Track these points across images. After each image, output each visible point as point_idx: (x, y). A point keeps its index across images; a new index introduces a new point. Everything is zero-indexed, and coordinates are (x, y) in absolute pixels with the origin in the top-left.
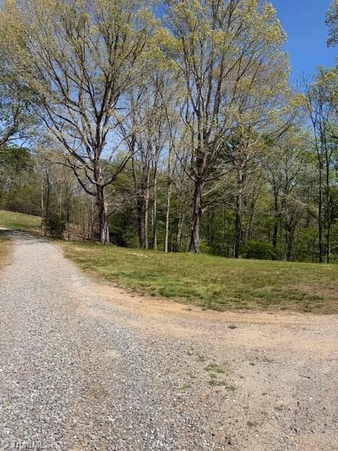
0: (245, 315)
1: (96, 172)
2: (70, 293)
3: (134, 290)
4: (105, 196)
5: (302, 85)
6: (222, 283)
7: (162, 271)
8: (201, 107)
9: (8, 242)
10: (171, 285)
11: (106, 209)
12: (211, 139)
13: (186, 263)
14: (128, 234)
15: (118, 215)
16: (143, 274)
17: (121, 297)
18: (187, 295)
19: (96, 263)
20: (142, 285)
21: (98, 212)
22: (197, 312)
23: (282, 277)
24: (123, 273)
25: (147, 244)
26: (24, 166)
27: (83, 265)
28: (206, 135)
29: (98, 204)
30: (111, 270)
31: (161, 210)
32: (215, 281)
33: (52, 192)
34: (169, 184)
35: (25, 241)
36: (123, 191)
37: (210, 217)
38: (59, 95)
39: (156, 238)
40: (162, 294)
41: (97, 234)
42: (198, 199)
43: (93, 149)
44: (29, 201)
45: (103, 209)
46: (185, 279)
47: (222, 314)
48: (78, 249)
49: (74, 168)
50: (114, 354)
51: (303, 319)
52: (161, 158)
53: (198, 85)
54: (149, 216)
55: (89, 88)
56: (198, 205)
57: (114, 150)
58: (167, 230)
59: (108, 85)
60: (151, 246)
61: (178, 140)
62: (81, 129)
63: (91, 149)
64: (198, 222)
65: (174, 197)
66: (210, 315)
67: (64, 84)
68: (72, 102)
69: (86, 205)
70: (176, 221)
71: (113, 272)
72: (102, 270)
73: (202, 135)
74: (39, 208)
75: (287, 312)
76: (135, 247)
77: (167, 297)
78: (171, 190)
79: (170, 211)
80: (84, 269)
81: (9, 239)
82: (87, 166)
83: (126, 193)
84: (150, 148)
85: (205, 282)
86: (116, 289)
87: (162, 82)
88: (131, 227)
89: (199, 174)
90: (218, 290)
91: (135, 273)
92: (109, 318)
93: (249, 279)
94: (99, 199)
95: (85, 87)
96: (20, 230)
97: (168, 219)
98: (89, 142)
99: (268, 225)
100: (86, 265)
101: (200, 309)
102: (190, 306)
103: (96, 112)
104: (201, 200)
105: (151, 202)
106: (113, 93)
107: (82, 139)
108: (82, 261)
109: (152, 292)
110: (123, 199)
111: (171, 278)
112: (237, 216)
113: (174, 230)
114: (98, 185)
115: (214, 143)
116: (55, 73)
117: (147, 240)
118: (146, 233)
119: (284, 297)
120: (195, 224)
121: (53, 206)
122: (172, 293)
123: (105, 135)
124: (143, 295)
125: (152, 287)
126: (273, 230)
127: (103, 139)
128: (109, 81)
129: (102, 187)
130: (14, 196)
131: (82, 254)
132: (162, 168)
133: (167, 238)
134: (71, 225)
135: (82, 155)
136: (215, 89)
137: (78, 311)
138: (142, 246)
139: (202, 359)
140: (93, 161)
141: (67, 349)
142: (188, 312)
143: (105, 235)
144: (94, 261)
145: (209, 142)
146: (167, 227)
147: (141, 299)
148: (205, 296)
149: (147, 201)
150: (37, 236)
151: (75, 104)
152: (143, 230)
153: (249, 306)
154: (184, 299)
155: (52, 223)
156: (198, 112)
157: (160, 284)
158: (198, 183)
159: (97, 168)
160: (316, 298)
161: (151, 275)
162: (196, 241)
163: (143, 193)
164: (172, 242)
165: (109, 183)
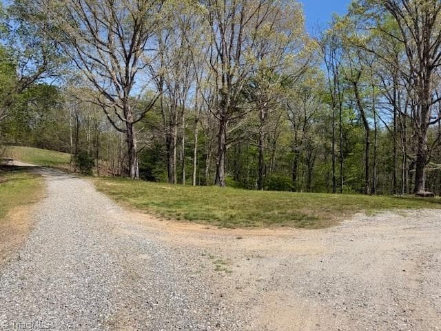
0: (252, 231)
1: (125, 110)
2: (106, 219)
3: (163, 215)
4: (134, 133)
5: (317, 32)
6: (239, 208)
7: (188, 200)
8: (225, 51)
9: (39, 178)
10: (195, 211)
11: (135, 145)
12: (234, 80)
13: (211, 194)
14: (157, 169)
15: (147, 151)
16: (171, 203)
17: (151, 221)
18: (208, 219)
19: (127, 195)
20: (169, 212)
21: (127, 148)
22: (214, 229)
23: (290, 203)
24: (153, 203)
25: (175, 180)
26: (53, 103)
27: (115, 197)
28: (230, 77)
29: (127, 141)
30: (141, 200)
31: (189, 146)
32: (233, 208)
33: (81, 129)
34: (196, 121)
35: (57, 177)
36: (152, 127)
37: (237, 153)
38: (89, 36)
39: (184, 173)
40: (186, 218)
41: (127, 170)
42: (223, 136)
43: (123, 88)
44: (58, 138)
45: (132, 146)
46: (207, 207)
47: (233, 230)
48: (109, 184)
49: (103, 106)
50: (145, 256)
51: (296, 232)
52: (189, 97)
53: (221, 30)
54: (178, 152)
55: (118, 30)
56: (223, 142)
57: (144, 88)
58: (195, 165)
59: (137, 28)
60: (180, 181)
61: (204, 81)
62: (110, 69)
63: (121, 87)
64: (223, 157)
65: (201, 133)
66: (224, 231)
67: (93, 24)
68: (101, 43)
69: (115, 142)
70: (204, 157)
71: (144, 202)
72: (132, 200)
73: (225, 76)
74: (67, 145)
75: (284, 228)
76: (165, 181)
77: (191, 220)
78: (199, 127)
79: (198, 147)
80: (116, 200)
81: (40, 175)
82: (117, 105)
83: (155, 130)
84: (177, 87)
85: (225, 208)
86: (146, 215)
87: (189, 25)
88: (160, 162)
89: (223, 113)
90: (234, 214)
91: (163, 203)
92: (140, 235)
93: (262, 205)
94: (128, 135)
95: (115, 30)
96: (49, 167)
97: (195, 155)
98: (119, 81)
99: (288, 161)
100: (118, 197)
101: (216, 228)
102: (210, 226)
103: (125, 51)
104: (225, 137)
105: (180, 139)
106: (141, 36)
107: (112, 78)
108: (114, 194)
109: (178, 217)
110: (152, 136)
111: (195, 206)
112: (260, 152)
113: (202, 166)
114: (127, 123)
115: (237, 84)
116: (85, 15)
117: (175, 175)
118: (175, 168)
119: (287, 218)
120: (220, 159)
121: (82, 143)
122: (196, 217)
123: (134, 75)
124: (169, 219)
125: (178, 212)
126: (293, 164)
127: (132, 78)
128: (138, 23)
129: (132, 124)
130: (41, 133)
131: (114, 188)
132: (190, 106)
133: (195, 173)
134: (100, 161)
135: (112, 93)
136: (236, 35)
137: (114, 231)
138: (171, 181)
139: (212, 257)
140: (123, 100)
141: (108, 255)
142: (207, 230)
143: (134, 170)
144: (125, 193)
145: (232, 83)
146: (195, 162)
147: (167, 222)
148: (223, 219)
149: (175, 138)
150: (67, 172)
151: (104, 44)
152: (172, 165)
153: (256, 224)
154: (204, 221)
155: (81, 159)
156: (222, 56)
157: (184, 211)
158: (222, 121)
159: (127, 106)
160: (313, 219)
161: (178, 204)
162: (221, 175)
163: (171, 131)
164: (200, 176)
165: (138, 121)
